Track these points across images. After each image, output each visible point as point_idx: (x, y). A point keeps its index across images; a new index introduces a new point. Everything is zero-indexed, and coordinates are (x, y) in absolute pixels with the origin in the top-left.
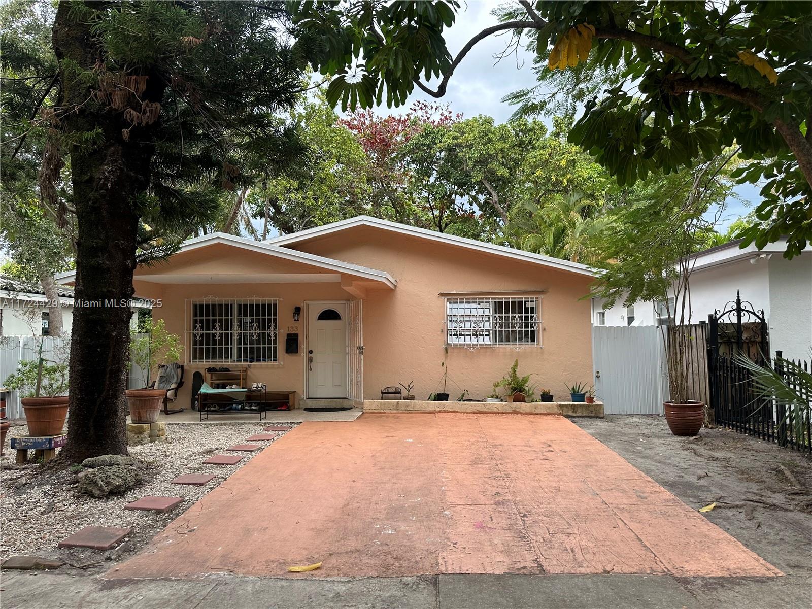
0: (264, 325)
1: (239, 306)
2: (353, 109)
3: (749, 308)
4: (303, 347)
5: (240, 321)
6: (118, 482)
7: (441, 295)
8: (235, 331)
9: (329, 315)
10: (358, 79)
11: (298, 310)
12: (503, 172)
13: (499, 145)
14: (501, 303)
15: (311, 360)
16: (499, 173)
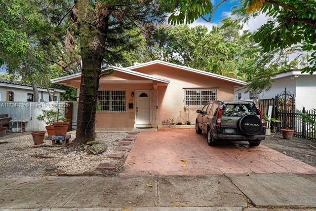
0: (121, 98)
1: (112, 92)
2: (175, 24)
3: (289, 94)
4: (135, 106)
5: (112, 97)
6: (101, 149)
7: (183, 88)
8: (111, 101)
9: (143, 95)
10: (178, 14)
11: (133, 93)
12: (193, 44)
13: (192, 35)
14: (204, 91)
15: (137, 111)
16: (192, 45)
